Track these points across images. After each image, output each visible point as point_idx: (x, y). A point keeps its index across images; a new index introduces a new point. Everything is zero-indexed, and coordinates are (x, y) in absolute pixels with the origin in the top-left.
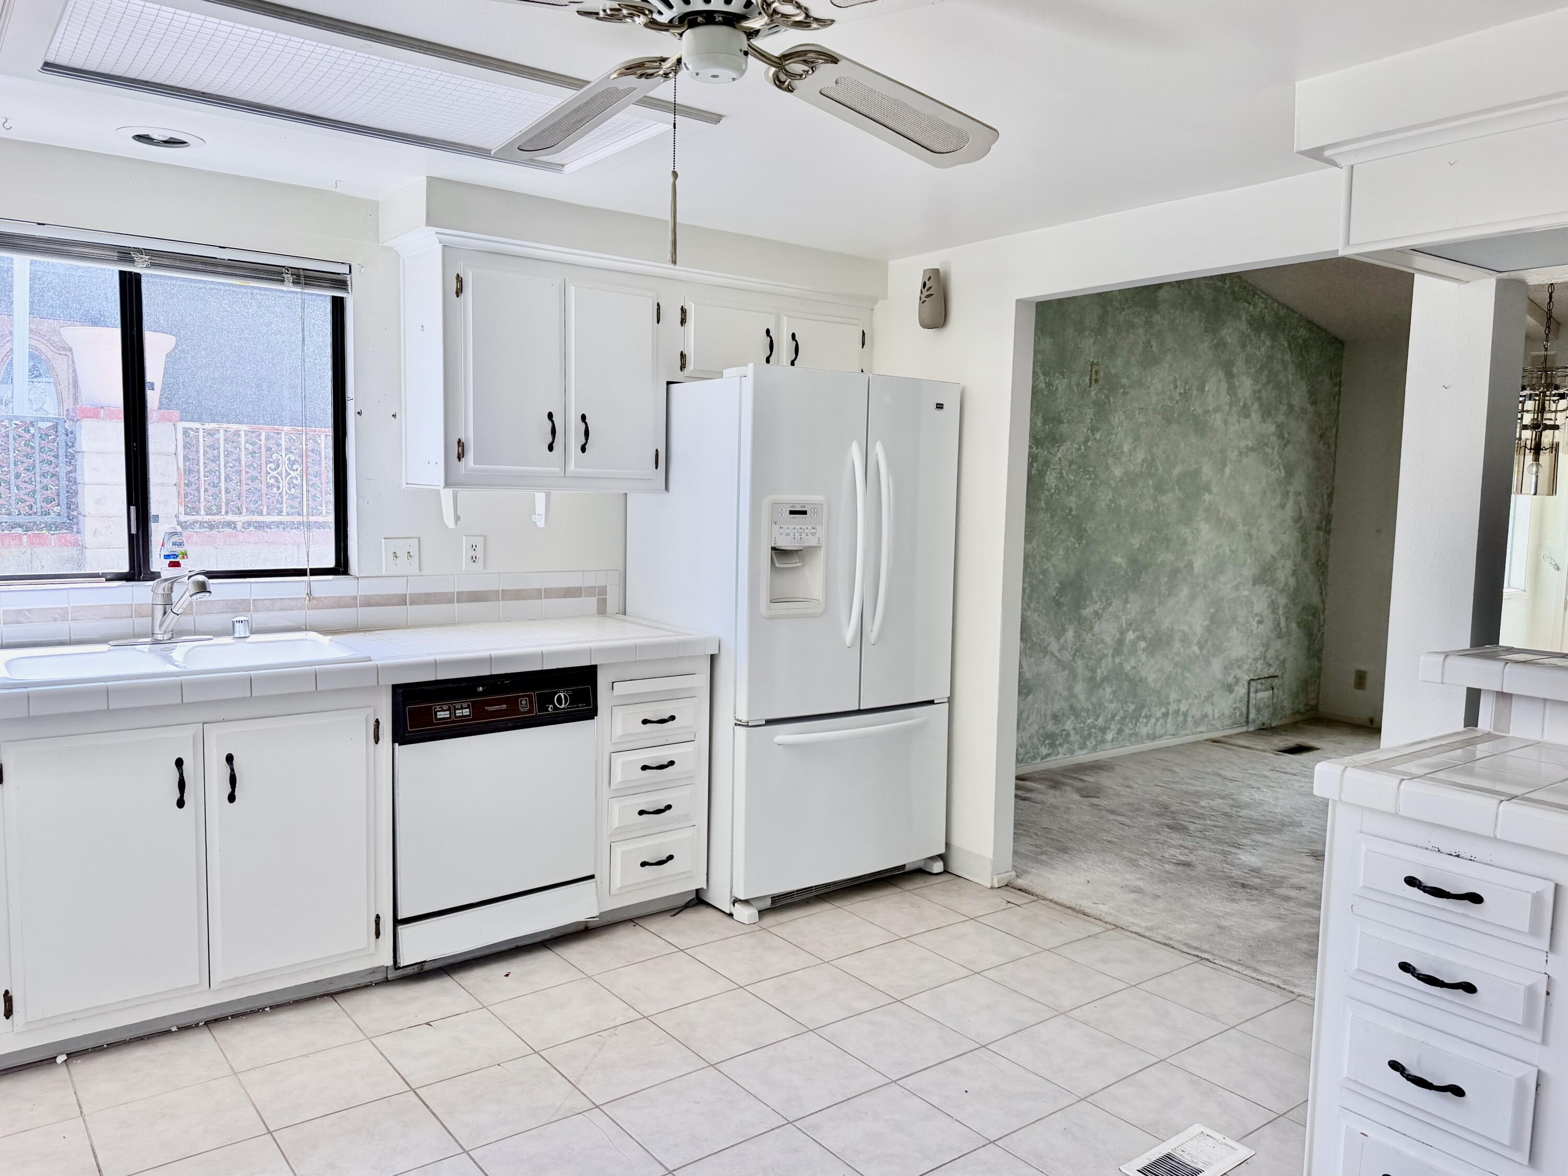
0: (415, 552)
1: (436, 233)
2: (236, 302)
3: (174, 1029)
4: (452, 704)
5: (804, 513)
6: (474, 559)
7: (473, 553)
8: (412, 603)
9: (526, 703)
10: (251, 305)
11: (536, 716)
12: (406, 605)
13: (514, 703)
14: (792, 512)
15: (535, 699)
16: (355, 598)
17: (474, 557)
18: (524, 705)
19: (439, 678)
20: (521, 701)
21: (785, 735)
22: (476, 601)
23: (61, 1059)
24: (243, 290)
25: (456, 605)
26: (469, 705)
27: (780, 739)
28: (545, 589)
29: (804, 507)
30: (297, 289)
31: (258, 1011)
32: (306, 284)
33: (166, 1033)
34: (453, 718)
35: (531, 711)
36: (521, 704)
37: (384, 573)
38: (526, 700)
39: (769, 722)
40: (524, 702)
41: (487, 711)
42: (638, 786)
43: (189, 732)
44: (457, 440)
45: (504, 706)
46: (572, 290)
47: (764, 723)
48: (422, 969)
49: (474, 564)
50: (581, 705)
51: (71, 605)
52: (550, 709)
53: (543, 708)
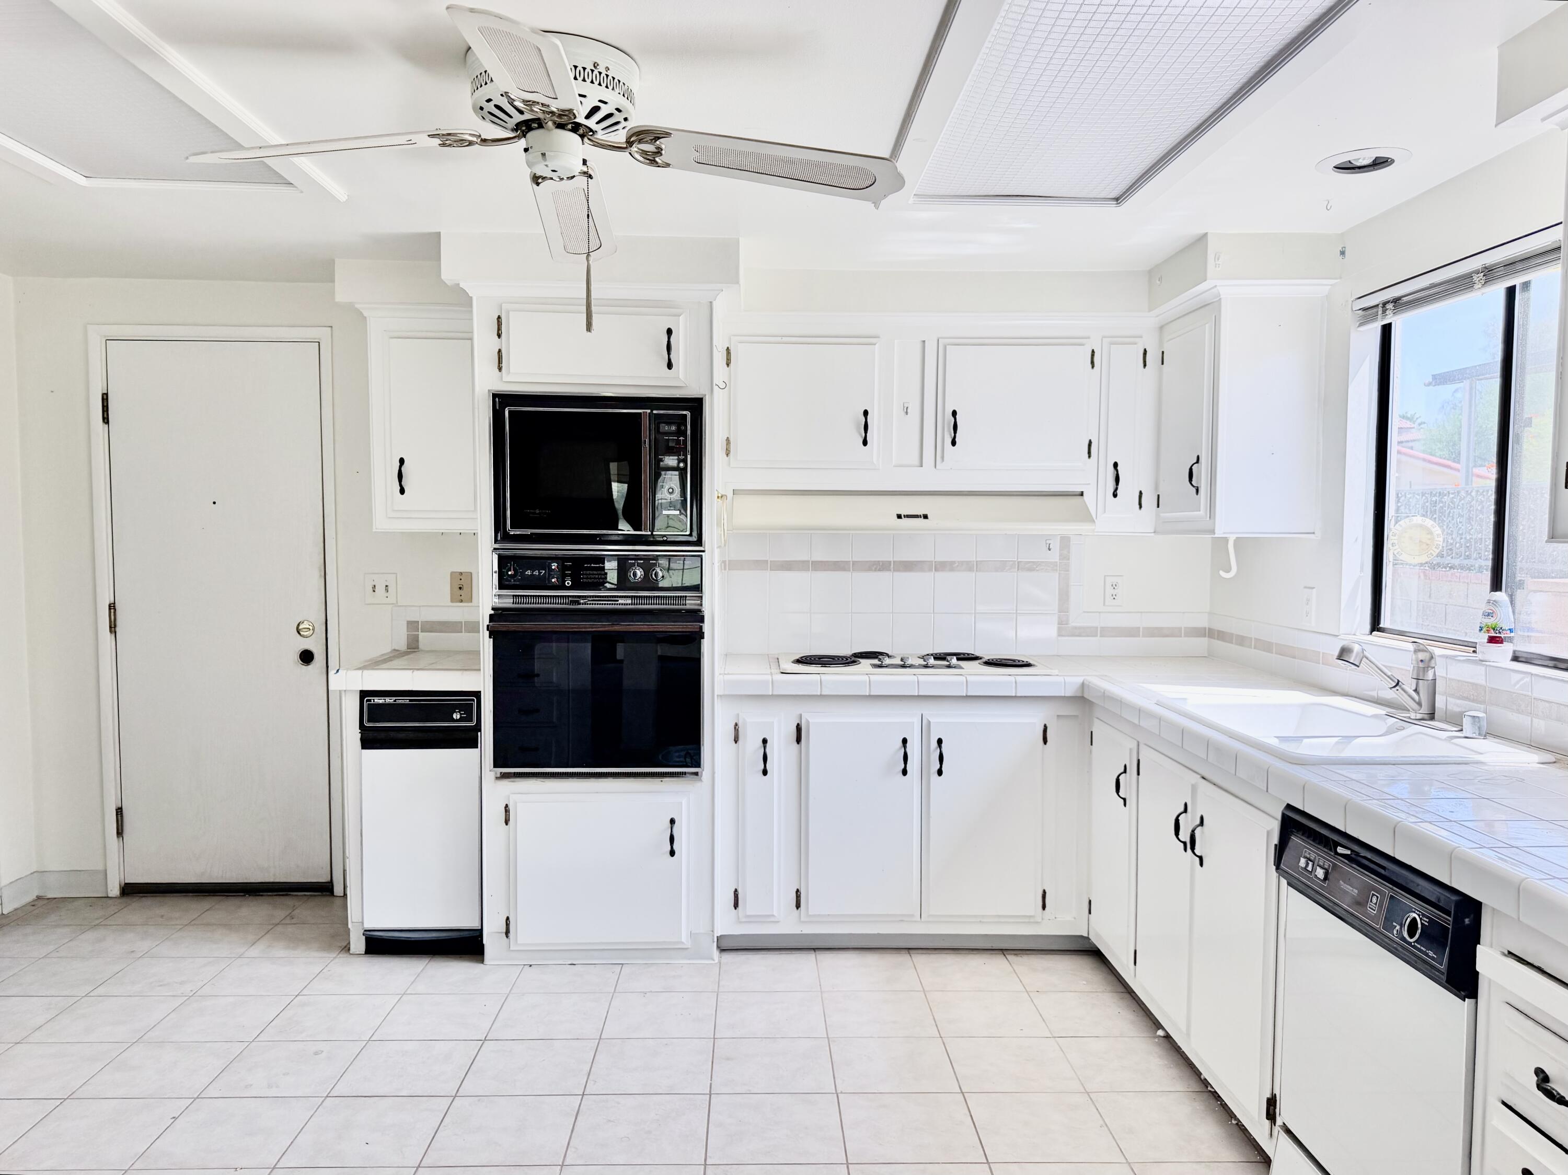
18: (1374, 903)
34: (1312, 875)
35: (1377, 918)
40: (1375, 900)
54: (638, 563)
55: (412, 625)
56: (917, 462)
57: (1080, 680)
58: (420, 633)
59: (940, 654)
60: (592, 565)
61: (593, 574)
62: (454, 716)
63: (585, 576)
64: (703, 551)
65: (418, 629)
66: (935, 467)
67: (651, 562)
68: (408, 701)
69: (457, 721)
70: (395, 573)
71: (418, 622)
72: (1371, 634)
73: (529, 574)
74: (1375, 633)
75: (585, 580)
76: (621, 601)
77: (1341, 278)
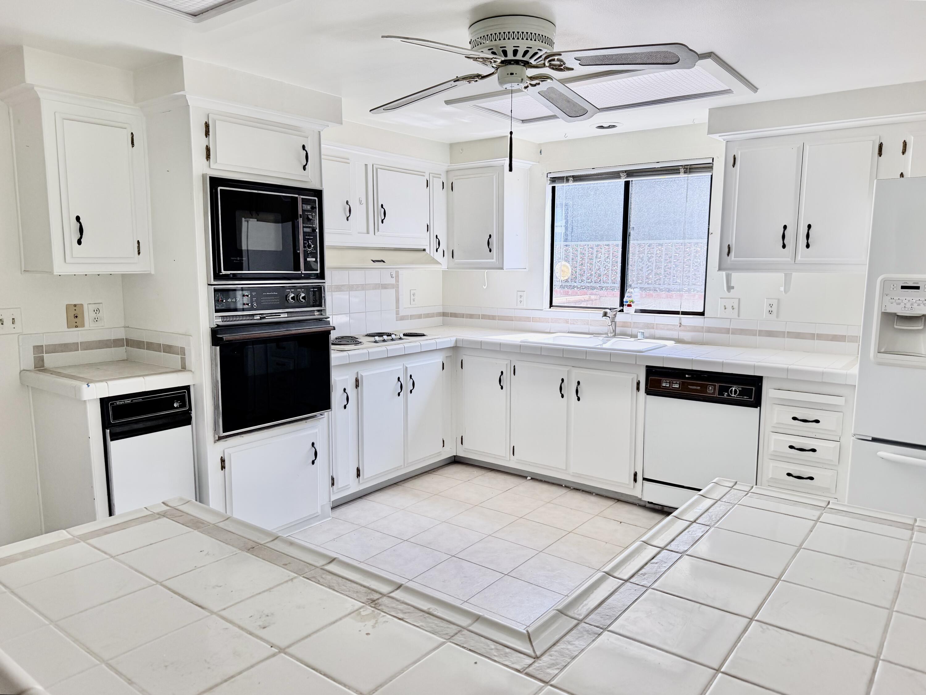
0: (736, 306)
1: (719, 136)
2: (667, 186)
3: (564, 486)
4: (672, 380)
5: (918, 288)
6: (770, 312)
7: (770, 309)
8: (733, 333)
9: (712, 389)
10: (674, 186)
11: (716, 397)
12: (729, 334)
13: (704, 388)
14: (903, 287)
15: (717, 388)
16: (703, 327)
17: (771, 311)
18: (710, 389)
19: (665, 366)
20: (709, 387)
21: (886, 451)
22: (769, 336)
23: (529, 478)
24: (671, 179)
25: (758, 337)
26: (680, 383)
27: (882, 454)
28: (817, 334)
29: (917, 283)
30: (686, 175)
31: (591, 493)
32: (690, 172)
33: (560, 485)
34: (671, 388)
35: (714, 393)
36: (709, 389)
37: (719, 316)
38: (712, 387)
39: (874, 440)
40: (710, 388)
41: (689, 388)
42: (791, 458)
43: (566, 369)
44: (728, 245)
45: (699, 388)
46: (807, 148)
47: (871, 439)
48: (662, 509)
49: (770, 315)
50: (745, 397)
51: (590, 319)
52: (725, 395)
53: (721, 393)
54: (291, 291)
55: (38, 349)
56: (365, 231)
57: (454, 339)
58: (44, 355)
59: (372, 334)
60: (267, 294)
61: (268, 299)
62: (175, 405)
63: (264, 301)
64: (325, 283)
65: (43, 352)
66: (375, 234)
67: (298, 290)
68: (141, 400)
69: (177, 408)
70: (19, 308)
71: (43, 345)
72: (550, 308)
73: (230, 301)
74: (551, 308)
75: (264, 303)
76: (282, 316)
77: (539, 162)
